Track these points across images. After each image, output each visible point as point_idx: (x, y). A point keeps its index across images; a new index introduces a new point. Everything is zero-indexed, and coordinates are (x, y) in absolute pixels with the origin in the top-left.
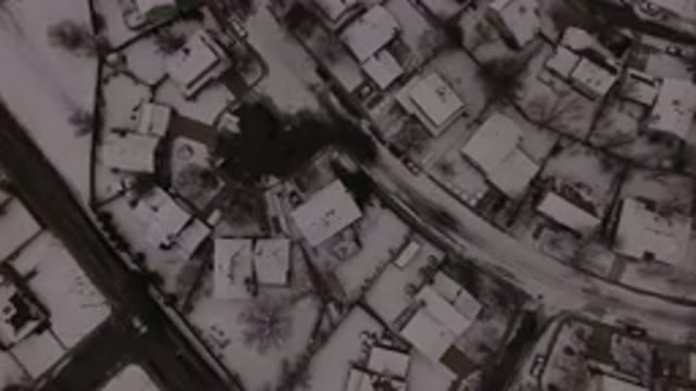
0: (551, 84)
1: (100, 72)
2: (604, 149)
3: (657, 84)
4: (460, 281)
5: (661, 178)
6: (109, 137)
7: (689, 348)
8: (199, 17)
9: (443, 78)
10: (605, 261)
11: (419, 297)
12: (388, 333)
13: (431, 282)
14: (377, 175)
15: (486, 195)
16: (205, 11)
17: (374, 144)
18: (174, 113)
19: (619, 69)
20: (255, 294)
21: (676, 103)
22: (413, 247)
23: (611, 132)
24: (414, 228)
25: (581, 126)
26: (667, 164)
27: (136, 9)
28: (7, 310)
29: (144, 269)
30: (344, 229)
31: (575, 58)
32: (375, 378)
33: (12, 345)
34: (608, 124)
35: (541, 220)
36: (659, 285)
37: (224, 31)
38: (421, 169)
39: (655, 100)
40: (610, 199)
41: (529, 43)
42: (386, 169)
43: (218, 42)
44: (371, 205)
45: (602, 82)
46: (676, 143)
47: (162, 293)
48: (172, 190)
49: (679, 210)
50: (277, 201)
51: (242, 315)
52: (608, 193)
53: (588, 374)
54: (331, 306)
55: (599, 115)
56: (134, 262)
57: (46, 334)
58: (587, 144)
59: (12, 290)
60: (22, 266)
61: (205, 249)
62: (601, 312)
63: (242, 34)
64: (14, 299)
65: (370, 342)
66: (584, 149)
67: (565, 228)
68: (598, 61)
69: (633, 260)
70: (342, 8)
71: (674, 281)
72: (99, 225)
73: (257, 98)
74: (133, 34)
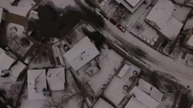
11: (131, 92)
14: (105, 34)
17: (102, 19)
30: (91, 61)
42: (109, 30)
44: (104, 48)
50: (58, 49)
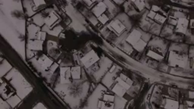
0: (149, 21)
1: (26, 23)
2: (164, 38)
3: (177, 20)
4: (127, 75)
5: (180, 45)
6: (30, 42)
7: (188, 90)
8: (53, 7)
9: (120, 21)
10: (166, 68)
11: (116, 80)
12: (108, 90)
13: (119, 76)
14: (103, 48)
15: (133, 52)
16: (54, 5)
17: (102, 39)
18: (47, 34)
19: (167, 16)
20: (72, 82)
21: (182, 25)
22: (114, 67)
23: (165, 33)
24: (114, 61)
25: (157, 32)
26: (181, 41)
27: (35, 6)
28: (4, 90)
29: (41, 77)
30: (95, 63)
31: (155, 13)
32: (106, 103)
33: (7, 99)
34: (165, 31)
35: (148, 58)
36: (180, 74)
37: (59, 11)
38: (115, 46)
39: (177, 24)
40: (166, 51)
41: (142, 10)
42: (106, 46)
43: (58, 14)
44: (102, 56)
45: (163, 20)
46: (183, 35)
47: (47, 83)
48: (48, 55)
49: (185, 53)
50: (76, 56)
51: (69, 87)
52: (165, 50)
53: (162, 98)
54: (92, 84)
55: (162, 28)
56: (38, 75)
57: (15, 96)
58: (159, 36)
59: (5, 84)
60: (8, 78)
61: (58, 70)
62: (165, 82)
63: (64, 11)
64: (7, 87)
65: (104, 93)
66: (158, 38)
67: (154, 60)
68: (161, 14)
69: (173, 67)
70: (91, 3)
71: (184, 72)
72: (28, 65)
73: (69, 29)
74: (35, 13)
